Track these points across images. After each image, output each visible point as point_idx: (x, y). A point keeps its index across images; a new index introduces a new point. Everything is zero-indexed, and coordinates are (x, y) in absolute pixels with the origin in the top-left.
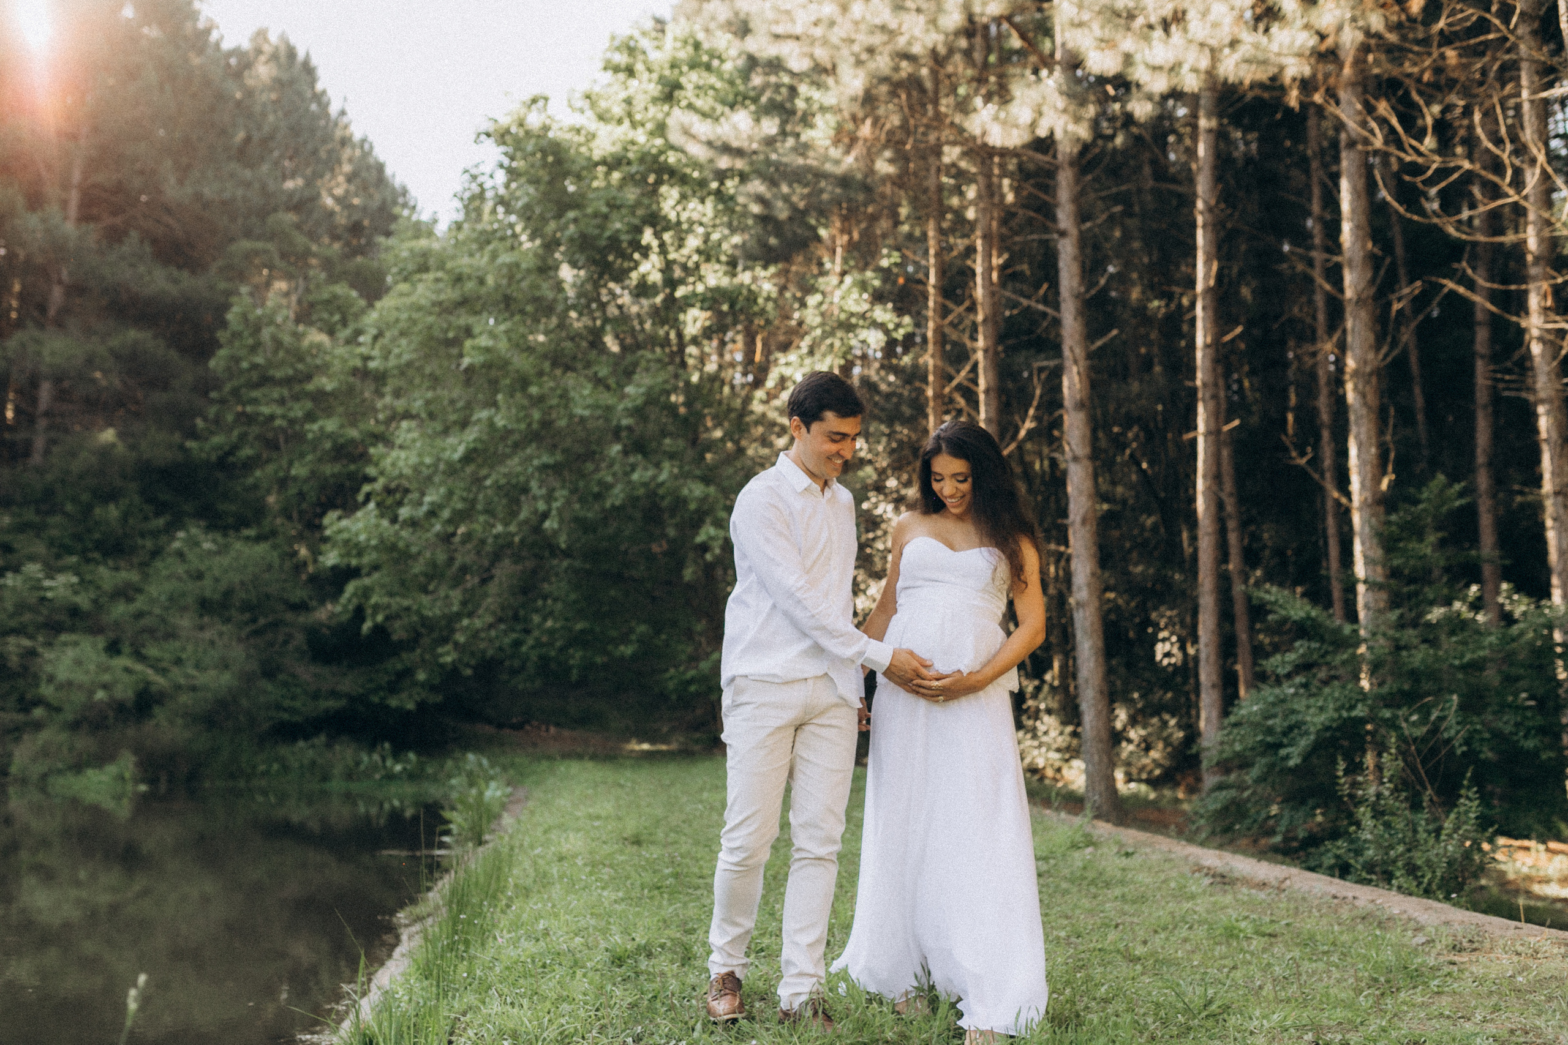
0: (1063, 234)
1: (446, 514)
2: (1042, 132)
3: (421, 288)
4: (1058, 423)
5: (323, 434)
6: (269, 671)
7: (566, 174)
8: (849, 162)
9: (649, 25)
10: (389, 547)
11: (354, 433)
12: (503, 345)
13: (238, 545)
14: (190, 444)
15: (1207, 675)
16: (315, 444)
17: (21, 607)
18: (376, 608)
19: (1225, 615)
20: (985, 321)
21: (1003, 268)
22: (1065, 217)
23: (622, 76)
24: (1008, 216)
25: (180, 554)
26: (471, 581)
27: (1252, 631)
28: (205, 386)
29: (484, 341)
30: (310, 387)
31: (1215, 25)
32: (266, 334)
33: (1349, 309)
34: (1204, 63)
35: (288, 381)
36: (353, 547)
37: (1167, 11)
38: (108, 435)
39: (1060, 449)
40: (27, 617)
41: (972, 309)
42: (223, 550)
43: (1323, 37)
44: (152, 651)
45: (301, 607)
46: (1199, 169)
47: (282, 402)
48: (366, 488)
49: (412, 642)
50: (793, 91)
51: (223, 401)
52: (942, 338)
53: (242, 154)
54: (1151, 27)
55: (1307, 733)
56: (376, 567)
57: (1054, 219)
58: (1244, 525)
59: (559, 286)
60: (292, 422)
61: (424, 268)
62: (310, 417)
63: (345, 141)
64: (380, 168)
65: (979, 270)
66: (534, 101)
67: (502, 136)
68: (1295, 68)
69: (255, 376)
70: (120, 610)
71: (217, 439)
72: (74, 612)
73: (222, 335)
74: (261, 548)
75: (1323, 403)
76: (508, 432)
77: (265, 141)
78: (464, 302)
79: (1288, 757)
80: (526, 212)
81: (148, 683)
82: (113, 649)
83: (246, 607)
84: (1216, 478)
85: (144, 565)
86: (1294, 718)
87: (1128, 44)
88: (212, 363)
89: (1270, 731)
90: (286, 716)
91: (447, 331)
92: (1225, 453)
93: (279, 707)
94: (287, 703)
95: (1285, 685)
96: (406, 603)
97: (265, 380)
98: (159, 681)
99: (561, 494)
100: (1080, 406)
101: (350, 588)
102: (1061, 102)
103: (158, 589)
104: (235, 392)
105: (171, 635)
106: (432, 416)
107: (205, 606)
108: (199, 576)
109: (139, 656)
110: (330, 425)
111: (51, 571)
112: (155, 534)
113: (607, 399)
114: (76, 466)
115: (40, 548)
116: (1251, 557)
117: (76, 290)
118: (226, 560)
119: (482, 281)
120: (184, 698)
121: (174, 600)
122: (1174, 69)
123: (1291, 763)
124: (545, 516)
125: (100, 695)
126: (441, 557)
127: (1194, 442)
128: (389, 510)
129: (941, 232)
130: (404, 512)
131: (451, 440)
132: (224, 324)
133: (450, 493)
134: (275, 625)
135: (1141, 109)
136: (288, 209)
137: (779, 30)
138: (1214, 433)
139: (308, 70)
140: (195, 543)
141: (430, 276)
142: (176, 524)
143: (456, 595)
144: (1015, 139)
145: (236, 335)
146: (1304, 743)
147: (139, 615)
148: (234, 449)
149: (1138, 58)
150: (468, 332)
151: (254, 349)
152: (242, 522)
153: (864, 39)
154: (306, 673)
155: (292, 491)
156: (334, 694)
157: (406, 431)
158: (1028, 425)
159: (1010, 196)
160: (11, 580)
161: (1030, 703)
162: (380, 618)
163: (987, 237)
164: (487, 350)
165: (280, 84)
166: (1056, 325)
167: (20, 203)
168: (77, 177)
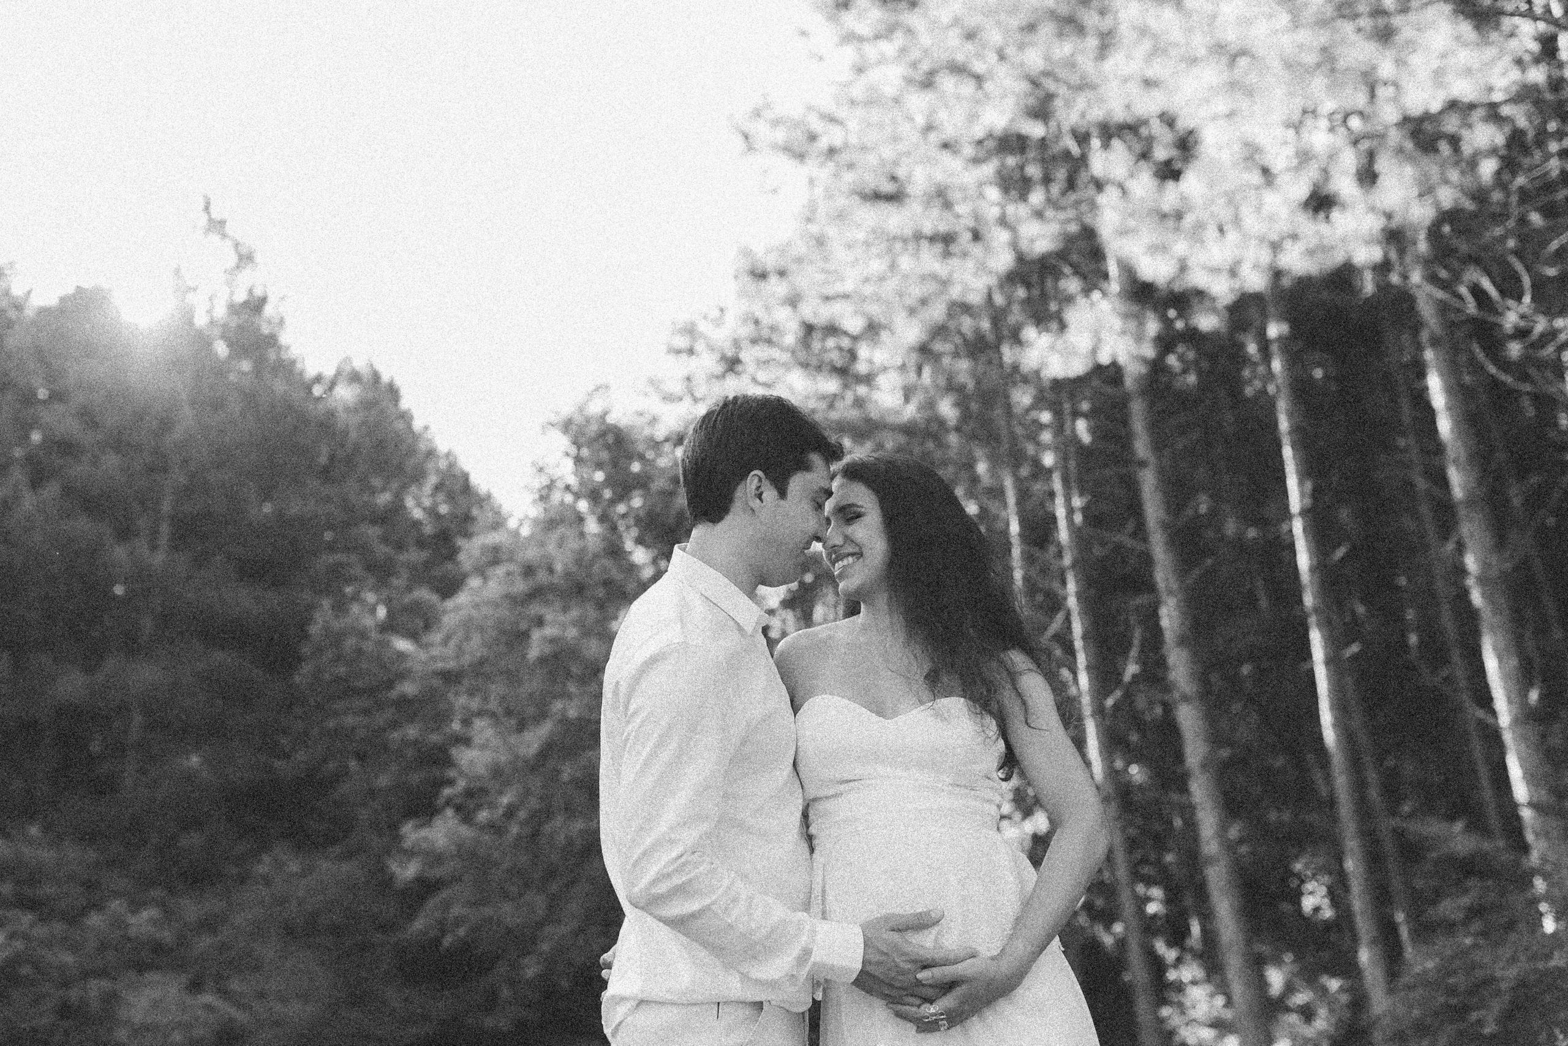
0: (1143, 464)
2: (1104, 359)
3: (492, 584)
4: (1162, 663)
5: (405, 743)
7: (630, 457)
8: (910, 412)
10: (467, 854)
11: (435, 738)
12: (572, 633)
13: (325, 865)
14: (279, 764)
15: (1364, 926)
16: (398, 752)
17: (106, 946)
18: (458, 922)
19: (1374, 859)
20: (1073, 566)
21: (1085, 510)
22: (1142, 447)
23: (684, 356)
24: (1086, 455)
25: (267, 881)
26: (554, 887)
27: (1407, 877)
28: (290, 702)
29: (549, 631)
30: (394, 694)
31: (1272, 218)
32: (349, 642)
33: (1462, 512)
34: (1265, 256)
35: (372, 691)
36: (435, 858)
38: (194, 760)
39: (1168, 689)
40: (109, 957)
41: (1059, 554)
42: (308, 870)
43: (1389, 216)
44: (235, 985)
45: (389, 927)
46: (1278, 391)
47: (366, 712)
48: (447, 791)
49: (496, 956)
50: (853, 356)
51: (307, 716)
52: (1031, 589)
53: (325, 474)
54: (1203, 227)
55: (1498, 993)
56: (456, 878)
57: (1132, 450)
58: (1380, 759)
60: (375, 731)
61: (495, 562)
62: (395, 725)
63: (431, 453)
64: (466, 477)
65: (1061, 512)
66: (597, 389)
67: (567, 426)
68: (1366, 255)
69: (337, 688)
70: (204, 943)
71: (301, 756)
72: (158, 948)
73: (306, 650)
74: (348, 867)
75: (1447, 620)
77: (348, 459)
78: (536, 594)
79: (1480, 1022)
80: (594, 496)
81: (231, 1020)
82: (196, 985)
83: (335, 930)
85: (228, 894)
86: (1479, 974)
87: (1180, 247)
88: (297, 679)
89: (1452, 991)
91: (515, 623)
92: (1349, 680)
95: (1461, 933)
96: (488, 913)
97: (351, 692)
98: (241, 1017)
100: (1182, 641)
101: (432, 903)
102: (1117, 323)
103: (242, 919)
104: (321, 707)
105: (256, 966)
106: (509, 713)
107: (289, 931)
108: (282, 901)
109: (224, 993)
110: (412, 732)
111: (136, 906)
112: (242, 858)
115: (124, 883)
116: (1392, 792)
117: (165, 618)
118: (308, 882)
119: (551, 570)
123: (1487, 1031)
125: (178, 1036)
126: (524, 860)
127: (1311, 675)
128: (466, 815)
129: (1018, 481)
130: (483, 816)
131: (527, 736)
132: (306, 636)
133: (527, 792)
134: (363, 947)
135: (1207, 322)
136: (373, 522)
137: (830, 291)
138: (1331, 661)
139: (393, 392)
140: (279, 865)
141: (500, 571)
142: (264, 846)
143: (540, 902)
144: (1077, 367)
145: (320, 648)
146: (1497, 1006)
147: (223, 947)
148: (317, 766)
149: (1192, 262)
150: (540, 622)
151: (336, 660)
152: (329, 840)
153: (917, 291)
155: (378, 801)
156: (427, 1018)
157: (483, 730)
158: (1132, 669)
159: (1086, 438)
160: (95, 920)
161: (1172, 975)
162: (461, 932)
163: (1066, 481)
164: (553, 641)
165: (367, 405)
166: (1147, 560)
167: (109, 538)
168: (167, 507)
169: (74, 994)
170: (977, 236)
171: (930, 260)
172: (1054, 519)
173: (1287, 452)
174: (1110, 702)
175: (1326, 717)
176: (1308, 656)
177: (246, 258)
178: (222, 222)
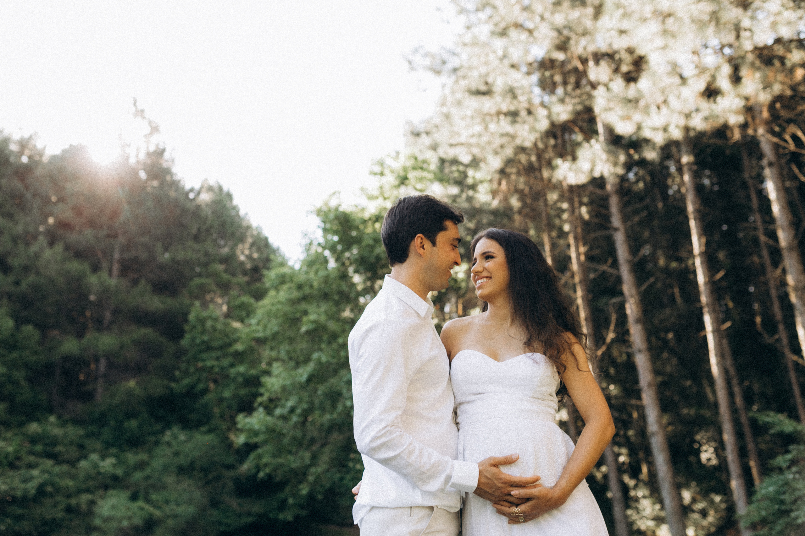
0: (616, 230)
1: (299, 411)
2: (597, 174)
3: (281, 294)
4: (627, 332)
5: (238, 374)
6: (214, 503)
7: (351, 228)
8: (496, 203)
9: (393, 154)
10: (271, 431)
11: (254, 372)
12: (323, 318)
13: (197, 436)
14: (174, 385)
15: (734, 468)
16: (234, 380)
17: (89, 477)
18: (266, 465)
19: (739, 434)
20: (580, 282)
21: (586, 254)
22: (616, 221)
23: (378, 177)
24: (586, 225)
25: (168, 444)
26: (315, 447)
27: (756, 443)
28: (179, 354)
29: (313, 317)
30: (231, 350)
31: (685, 102)
32: (209, 324)
33: (785, 253)
34: (682, 122)
35: (221, 348)
36: (252, 433)
38: (132, 383)
39: (630, 346)
40: (91, 483)
41: (573, 276)
42: (189, 439)
43: (747, 99)
44: (154, 497)
45: (230, 467)
46: (687, 191)
47: (218, 359)
48: (259, 399)
49: (287, 482)
50: (465, 175)
51: (188, 361)
53: (196, 238)
54: (649, 107)
56: (265, 443)
57: (610, 222)
58: (741, 382)
59: (353, 285)
60: (222, 368)
61: (283, 282)
62: (232, 365)
63: (248, 228)
64: (266, 239)
65: (573, 255)
66: (334, 193)
68: (735, 120)
69: (203, 347)
70: (138, 476)
71: (186, 381)
72: (114, 478)
73: (187, 327)
74: (209, 437)
75: (777, 310)
76: (329, 364)
77: (208, 231)
78: (305, 298)
80: (333, 249)
81: (151, 515)
82: (134, 497)
83: (202, 469)
84: (721, 355)
85: (150, 451)
87: (637, 117)
88: (183, 342)
89: (782, 502)
90: (223, 528)
91: (294, 313)
92: (725, 341)
93: (220, 523)
94: (225, 521)
95: (786, 473)
96: (281, 461)
97: (209, 348)
98: (157, 513)
100: (638, 321)
101: (253, 455)
102: (604, 156)
103: (157, 464)
104: (195, 356)
105: (164, 487)
106: (291, 359)
107: (182, 471)
108: (177, 454)
109: (148, 500)
110: (241, 369)
111: (103, 457)
112: (155, 433)
114: (116, 400)
115: (98, 445)
116: (749, 399)
117: (116, 312)
118: (190, 445)
119: (311, 286)
120: (171, 522)
121: (165, 468)
122: (665, 130)
125: (125, 523)
126: (299, 434)
127: (705, 338)
128: (269, 410)
129: (551, 238)
130: (278, 412)
131: (300, 371)
132: (187, 321)
133: (301, 400)
134: (218, 478)
135: (651, 155)
136: (220, 262)
137: (453, 141)
138: (716, 331)
139: (229, 196)
140: (175, 436)
141: (285, 287)
142: (167, 426)
143: (307, 455)
144: (582, 179)
145: (194, 327)
147: (148, 478)
148: (194, 386)
149: (644, 125)
150: (306, 313)
151: (203, 333)
152: (200, 423)
153: (498, 141)
154: (234, 503)
155: (225, 404)
156: (249, 514)
157: (277, 368)
158: (611, 336)
159: (586, 217)
160: (83, 464)
161: (632, 493)
162: (268, 470)
163: (576, 238)
164: (315, 322)
165: (216, 202)
166: (619, 280)
167: (88, 271)
168: (117, 256)
169: (73, 501)
170: (530, 113)
171: (505, 125)
172: (569, 258)
173: (692, 223)
174: (599, 353)
175: (713, 360)
176: (703, 328)
177: (155, 129)
178: (143, 111)
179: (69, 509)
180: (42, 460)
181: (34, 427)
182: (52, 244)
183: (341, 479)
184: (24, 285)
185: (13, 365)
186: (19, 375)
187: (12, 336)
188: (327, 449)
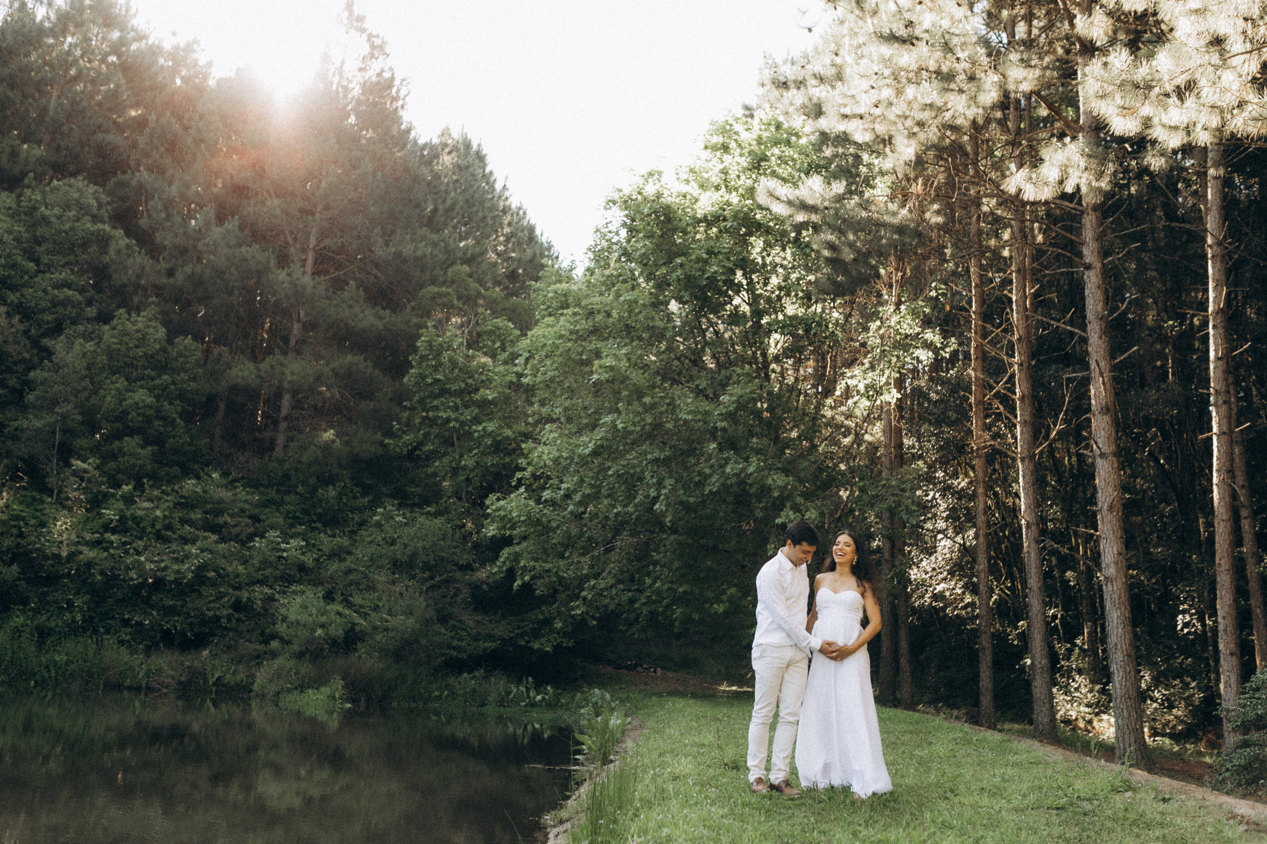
0: (1088, 267)
1: (577, 497)
2: (1069, 188)
3: (562, 320)
4: (1086, 425)
5: (486, 433)
6: (443, 618)
7: (675, 230)
8: (904, 214)
9: (740, 112)
10: (534, 522)
11: (509, 433)
12: (623, 365)
13: (422, 519)
14: (388, 441)
15: (1225, 644)
16: (480, 441)
17: (265, 564)
18: (524, 570)
20: (1020, 339)
21: (1035, 297)
22: (1090, 253)
23: (719, 153)
24: (1038, 253)
25: (379, 525)
26: (597, 550)
28: (400, 397)
29: (608, 362)
30: (477, 397)
31: (1225, 91)
32: (445, 356)
34: (1214, 122)
35: (460, 393)
36: (507, 522)
37: (1181, 80)
38: (329, 435)
39: (1088, 447)
40: (268, 571)
41: (1009, 330)
42: (410, 522)
44: (357, 600)
45: (467, 568)
46: (1208, 210)
47: (456, 408)
48: (518, 475)
49: (551, 597)
50: (857, 159)
51: (412, 409)
52: (983, 356)
53: (430, 222)
54: (1167, 95)
56: (524, 538)
57: (1080, 255)
58: (1255, 513)
59: (669, 317)
60: (463, 424)
61: (565, 305)
62: (477, 420)
63: (506, 210)
64: (532, 229)
65: (1014, 298)
66: (651, 175)
67: (625, 203)
69: (436, 389)
70: (334, 567)
71: (408, 438)
72: (302, 568)
73: (413, 358)
74: (439, 521)
76: (626, 433)
77: (448, 211)
78: (595, 331)
80: (643, 260)
81: (354, 625)
82: (329, 597)
83: (426, 567)
84: (1230, 472)
85: (353, 533)
87: (1146, 110)
88: (405, 380)
90: (454, 653)
91: (581, 354)
92: (1237, 451)
93: (449, 646)
94: (455, 643)
96: (547, 566)
97: (444, 392)
98: (362, 623)
99: (669, 482)
100: (1106, 410)
101: (505, 553)
102: (1083, 162)
103: (362, 552)
104: (422, 401)
105: (371, 588)
106: (569, 420)
107: (396, 565)
108: (393, 542)
109: (348, 604)
110: (491, 426)
111: (286, 536)
112: (361, 510)
113: (705, 406)
114: (306, 458)
115: (279, 520)
117: (310, 326)
118: (412, 531)
119: (608, 315)
120: (380, 637)
121: (374, 561)
122: (1188, 128)
124: (655, 500)
125: (319, 632)
126: (574, 530)
127: (1208, 443)
128: (534, 492)
129: (982, 267)
130: (546, 494)
131: (584, 439)
132: (415, 350)
133: (582, 481)
134: (448, 582)
135: (1155, 162)
136: (463, 262)
137: (847, 111)
138: (1225, 434)
139: (481, 158)
140: (388, 516)
142: (376, 502)
144: (1046, 194)
145: (423, 358)
147: (348, 572)
148: (420, 445)
149: (1156, 121)
150: (598, 354)
151: (436, 368)
152: (425, 501)
153: (915, 115)
154: (470, 619)
155: (462, 477)
156: (490, 637)
157: (549, 432)
158: (1061, 428)
159: (1040, 238)
160: (257, 543)
161: (1063, 663)
162: (527, 578)
163: (1021, 270)
164: (611, 368)
165: (459, 168)
166: (1084, 343)
167: (273, 262)
168: (313, 242)
169: (245, 595)
170: (972, 78)
171: (929, 92)
172: (1008, 301)
173: (1211, 264)
174: (1037, 451)
176: (1208, 429)
177: (377, 49)
178: (360, 19)
179: (237, 606)
180: (202, 533)
181: (190, 485)
182: (221, 219)
183: (632, 601)
184: (180, 277)
185: (161, 393)
186: (171, 409)
187: (164, 350)
188: (613, 556)
